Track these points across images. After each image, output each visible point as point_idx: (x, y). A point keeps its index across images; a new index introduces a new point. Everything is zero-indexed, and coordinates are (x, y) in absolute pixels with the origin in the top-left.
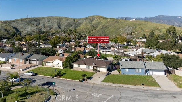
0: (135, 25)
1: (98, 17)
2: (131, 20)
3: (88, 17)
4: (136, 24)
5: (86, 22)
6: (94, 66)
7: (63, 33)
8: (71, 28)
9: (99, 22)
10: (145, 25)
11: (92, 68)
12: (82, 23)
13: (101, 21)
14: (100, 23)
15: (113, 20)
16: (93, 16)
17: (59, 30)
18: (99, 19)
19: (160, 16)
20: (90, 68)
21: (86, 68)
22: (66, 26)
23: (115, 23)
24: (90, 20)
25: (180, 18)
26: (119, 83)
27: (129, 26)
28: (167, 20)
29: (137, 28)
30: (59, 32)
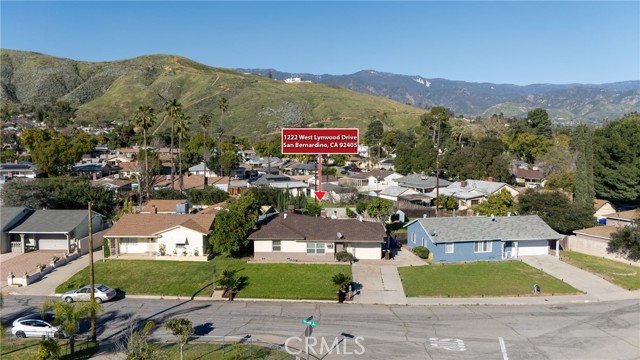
0: (310, 99)
1: (176, 60)
2: (288, 81)
3: (134, 60)
4: (314, 95)
5: (127, 78)
6: (336, 243)
7: (31, 119)
8: (67, 98)
9: (182, 82)
10: (340, 99)
11: (333, 250)
12: (113, 80)
13: (188, 76)
14: (185, 86)
15: (233, 76)
16: (155, 58)
17: (13, 107)
18: (182, 70)
19: (367, 72)
20: (323, 251)
21: (309, 251)
22: (41, 91)
23: (241, 88)
24: (145, 71)
25: (419, 81)
26: (466, 295)
27: (291, 100)
28: (386, 87)
29: (317, 109)
30: (14, 113)
